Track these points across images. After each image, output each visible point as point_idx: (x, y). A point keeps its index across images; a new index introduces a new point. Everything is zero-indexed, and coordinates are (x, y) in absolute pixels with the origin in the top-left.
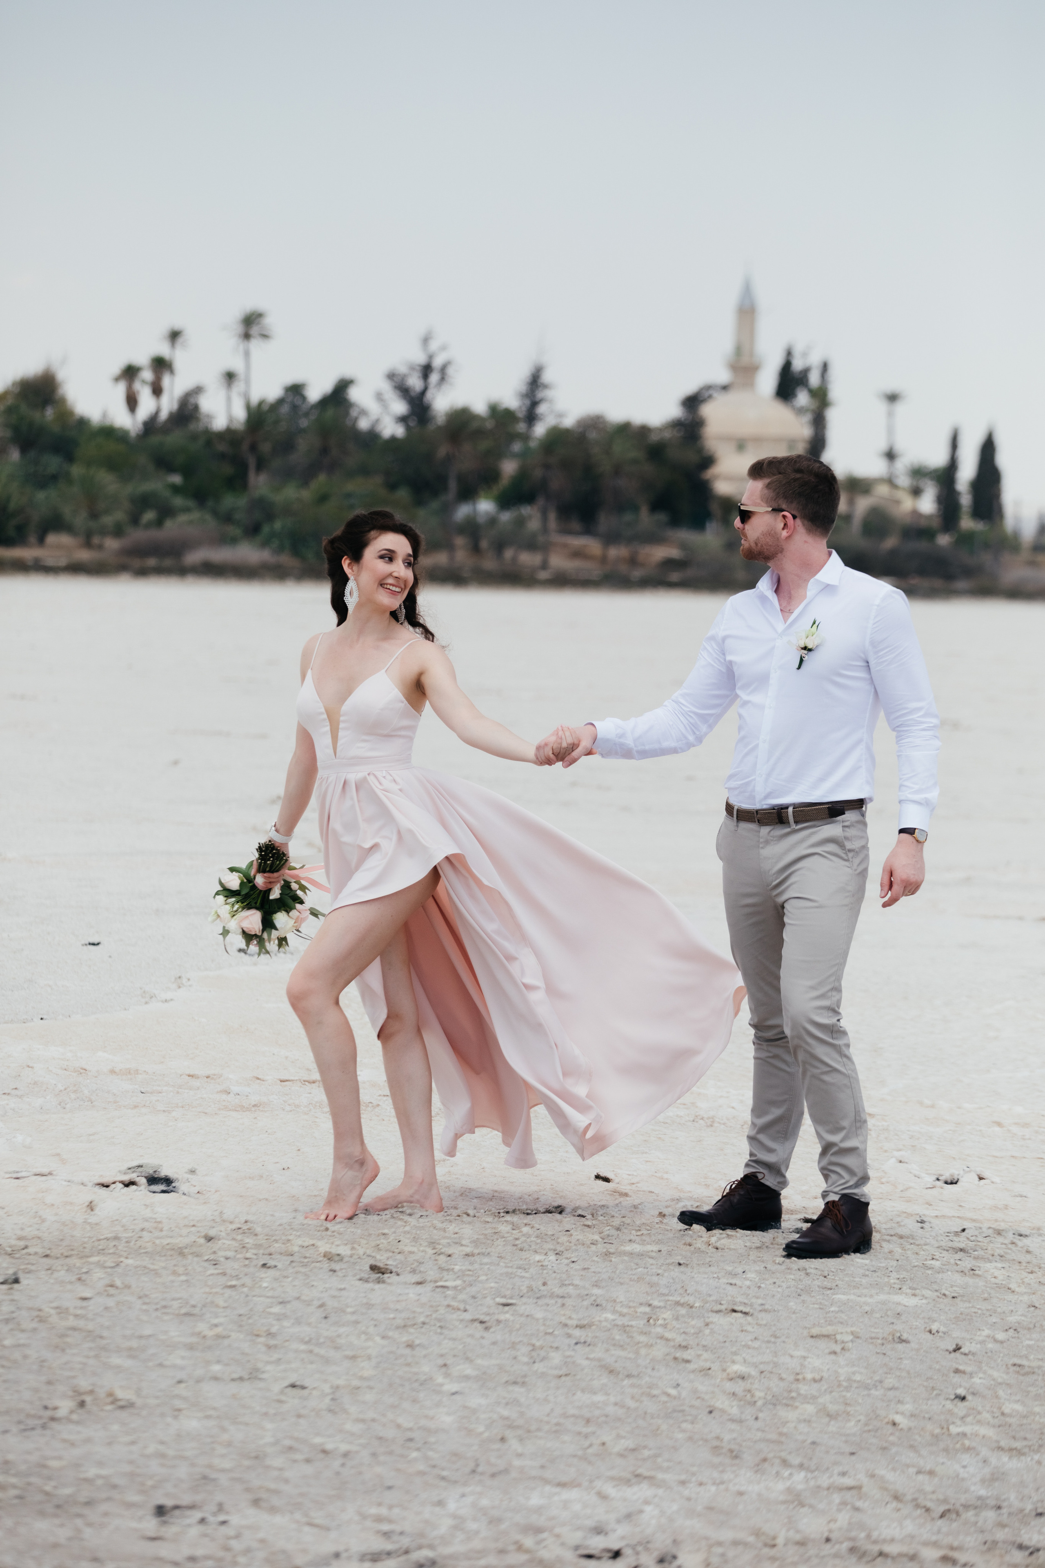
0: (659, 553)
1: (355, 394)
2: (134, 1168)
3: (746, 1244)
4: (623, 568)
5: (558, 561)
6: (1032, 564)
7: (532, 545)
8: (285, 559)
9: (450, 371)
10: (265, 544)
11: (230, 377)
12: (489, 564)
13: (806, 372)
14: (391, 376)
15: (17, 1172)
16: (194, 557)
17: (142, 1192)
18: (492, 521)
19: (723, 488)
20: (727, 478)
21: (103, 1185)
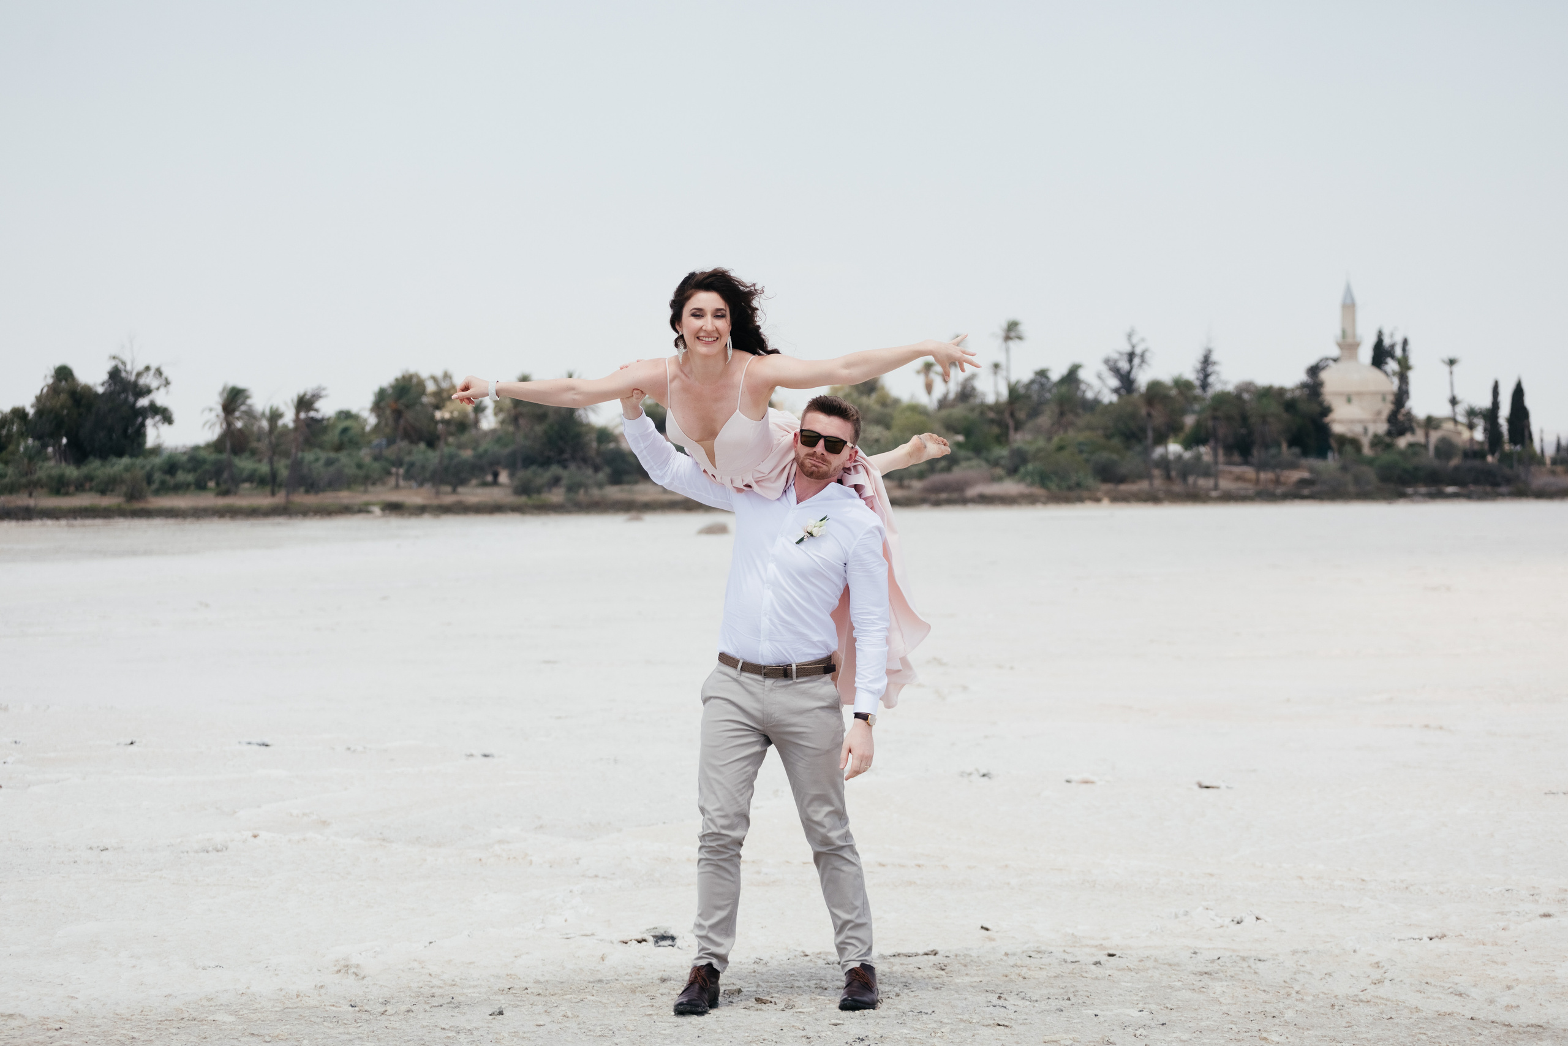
0: (1295, 475)
1: (1082, 374)
2: (650, 929)
3: (1048, 975)
4: (1271, 487)
5: (1225, 484)
6: (1553, 473)
7: (1207, 473)
8: (1037, 491)
9: (1148, 355)
10: (1022, 480)
11: (996, 366)
12: (1177, 488)
13: (1393, 346)
14: (1107, 361)
15: (567, 934)
16: (972, 492)
17: (649, 947)
18: (1179, 458)
19: (1337, 428)
20: (1341, 422)
21: (624, 942)
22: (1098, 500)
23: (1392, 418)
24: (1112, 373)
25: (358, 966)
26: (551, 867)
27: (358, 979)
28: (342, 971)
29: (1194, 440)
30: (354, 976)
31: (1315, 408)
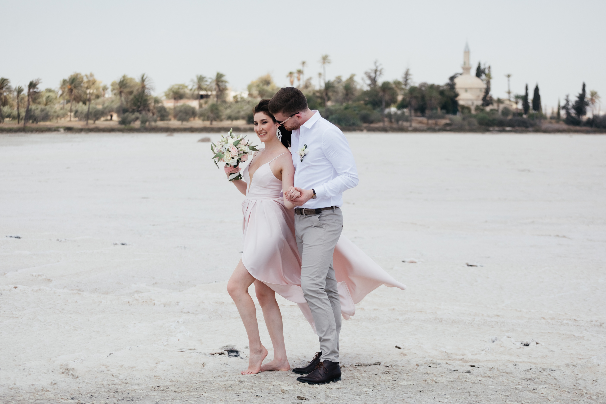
0: (444, 122)
1: (356, 79)
2: (225, 347)
4: (433, 126)
5: (415, 125)
6: (551, 123)
7: (407, 120)
9: (383, 71)
11: (320, 74)
12: (395, 126)
13: (484, 69)
14: (366, 73)
15: (182, 349)
17: (225, 357)
18: (395, 114)
19: (461, 102)
20: (463, 100)
21: (212, 354)
22: (361, 130)
23: (484, 99)
24: (368, 78)
25: (73, 369)
26: (164, 306)
27: (74, 378)
28: (65, 372)
29: (401, 106)
30: (72, 376)
31: (452, 94)
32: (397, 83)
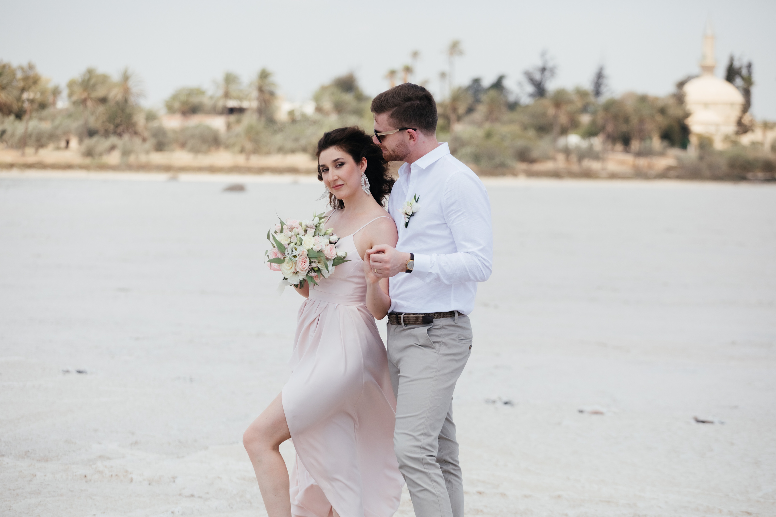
0: (664, 162)
5: (612, 167)
7: (597, 158)
9: (556, 70)
11: (443, 75)
13: (740, 68)
14: (526, 73)
18: (577, 147)
19: (695, 128)
20: (699, 124)
22: (516, 175)
23: (739, 122)
24: (529, 82)
29: (591, 133)
31: (680, 113)
32: (582, 94)
